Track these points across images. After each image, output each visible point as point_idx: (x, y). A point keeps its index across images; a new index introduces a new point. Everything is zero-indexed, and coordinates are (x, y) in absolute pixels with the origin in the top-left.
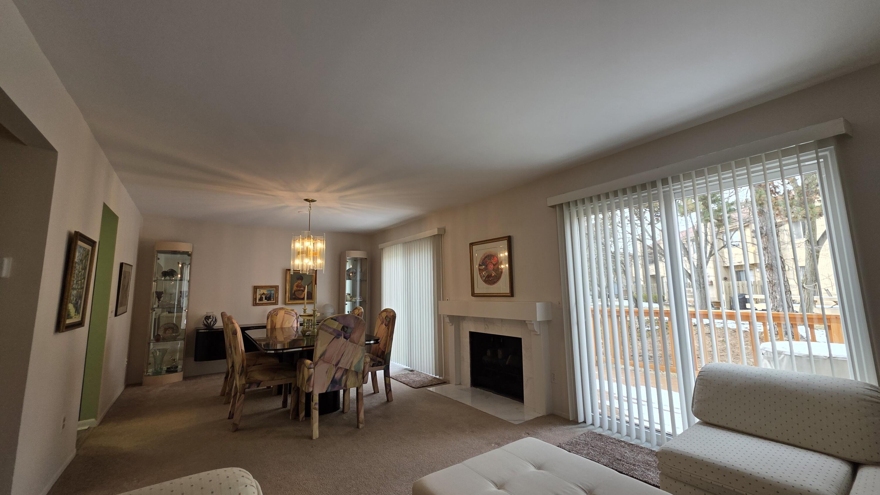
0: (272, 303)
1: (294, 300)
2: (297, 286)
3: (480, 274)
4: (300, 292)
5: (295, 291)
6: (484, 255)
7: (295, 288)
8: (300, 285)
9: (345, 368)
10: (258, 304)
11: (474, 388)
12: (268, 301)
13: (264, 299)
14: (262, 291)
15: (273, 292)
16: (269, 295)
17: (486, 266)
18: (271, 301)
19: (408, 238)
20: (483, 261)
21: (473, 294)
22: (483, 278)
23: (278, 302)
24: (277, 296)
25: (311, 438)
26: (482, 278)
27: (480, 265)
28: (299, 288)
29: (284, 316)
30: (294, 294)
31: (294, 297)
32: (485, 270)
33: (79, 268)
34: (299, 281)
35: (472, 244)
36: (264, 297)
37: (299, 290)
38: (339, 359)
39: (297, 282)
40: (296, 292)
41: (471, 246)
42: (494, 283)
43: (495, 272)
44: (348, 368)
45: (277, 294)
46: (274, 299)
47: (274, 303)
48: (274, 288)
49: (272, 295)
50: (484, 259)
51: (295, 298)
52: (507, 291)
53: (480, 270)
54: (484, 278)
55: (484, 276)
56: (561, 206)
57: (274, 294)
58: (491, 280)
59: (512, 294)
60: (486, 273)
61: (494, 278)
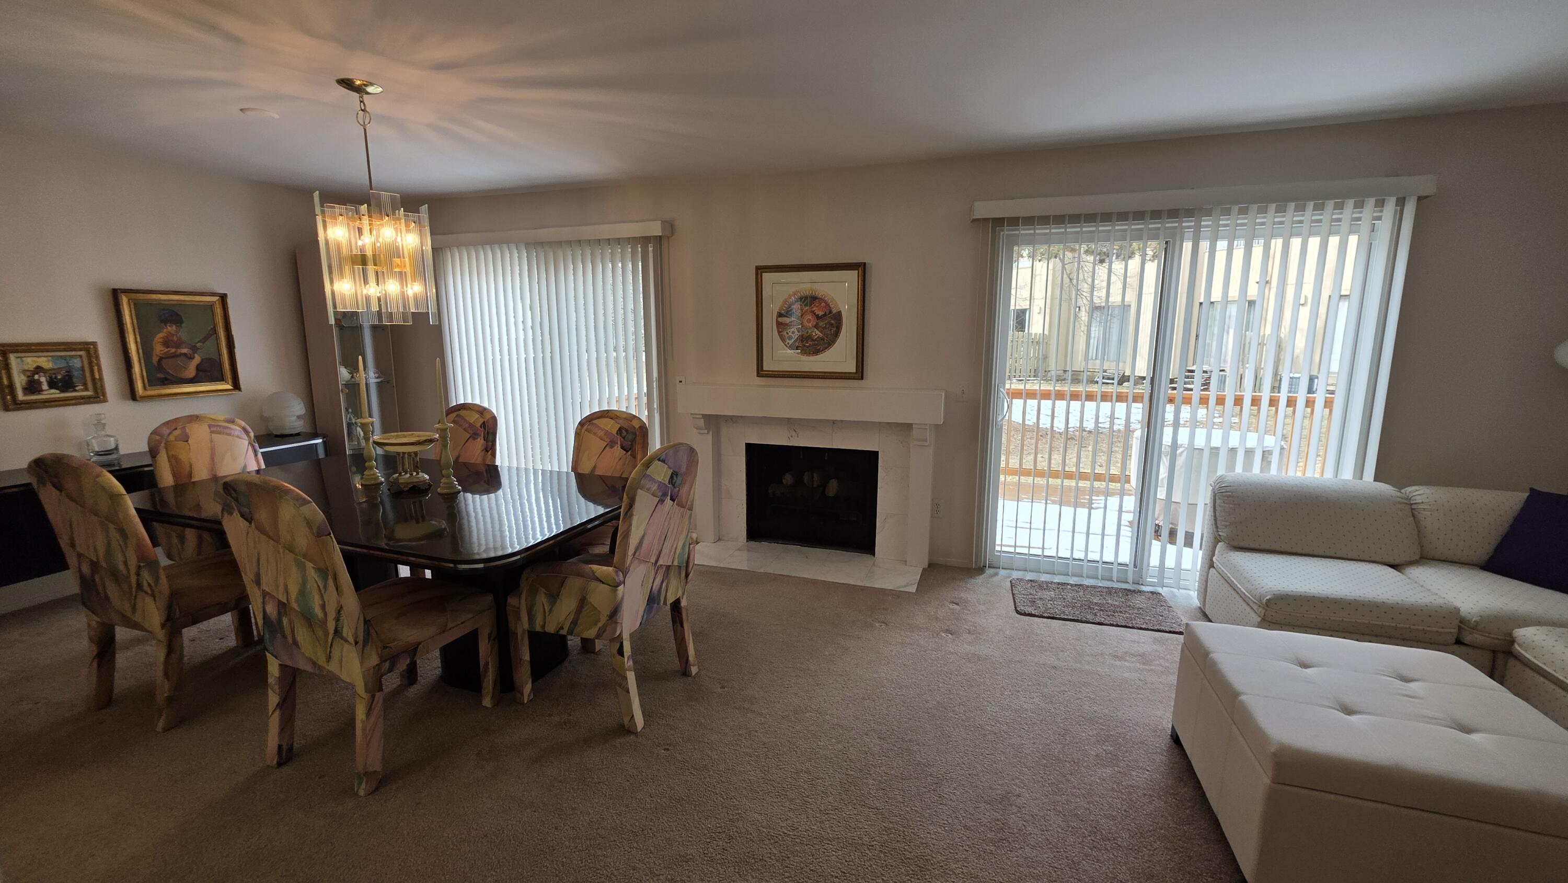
0: (82, 398)
1: (164, 385)
2: (166, 343)
3: (779, 332)
4: (179, 361)
5: (161, 359)
6: (796, 293)
7: (159, 349)
8: (175, 338)
9: (666, 564)
10: (22, 403)
11: (753, 543)
12: (62, 391)
13: (45, 386)
14: (31, 361)
15: (76, 363)
16: (63, 372)
18: (75, 391)
19: (544, 233)
20: (789, 306)
21: (761, 372)
22: (788, 341)
23: (104, 395)
24: (97, 376)
25: (626, 730)
26: (784, 340)
27: (780, 315)
28: (173, 350)
29: (211, 441)
30: (160, 367)
31: (160, 375)
32: (794, 326)
34: (172, 328)
35: (761, 270)
36: (43, 379)
37: (175, 356)
38: (660, 548)
39: (160, 332)
40: (164, 361)
41: (759, 271)
42: (817, 352)
43: (821, 332)
44: (671, 564)
45: (96, 368)
46: (85, 384)
47: (89, 397)
48: (80, 350)
49: (76, 373)
50: (793, 304)
51: (166, 379)
52: (851, 368)
53: (779, 324)
54: (791, 341)
55: (790, 336)
56: (999, 222)
57: (83, 369)
58: (808, 347)
59: (859, 374)
60: (796, 332)
61: (816, 342)
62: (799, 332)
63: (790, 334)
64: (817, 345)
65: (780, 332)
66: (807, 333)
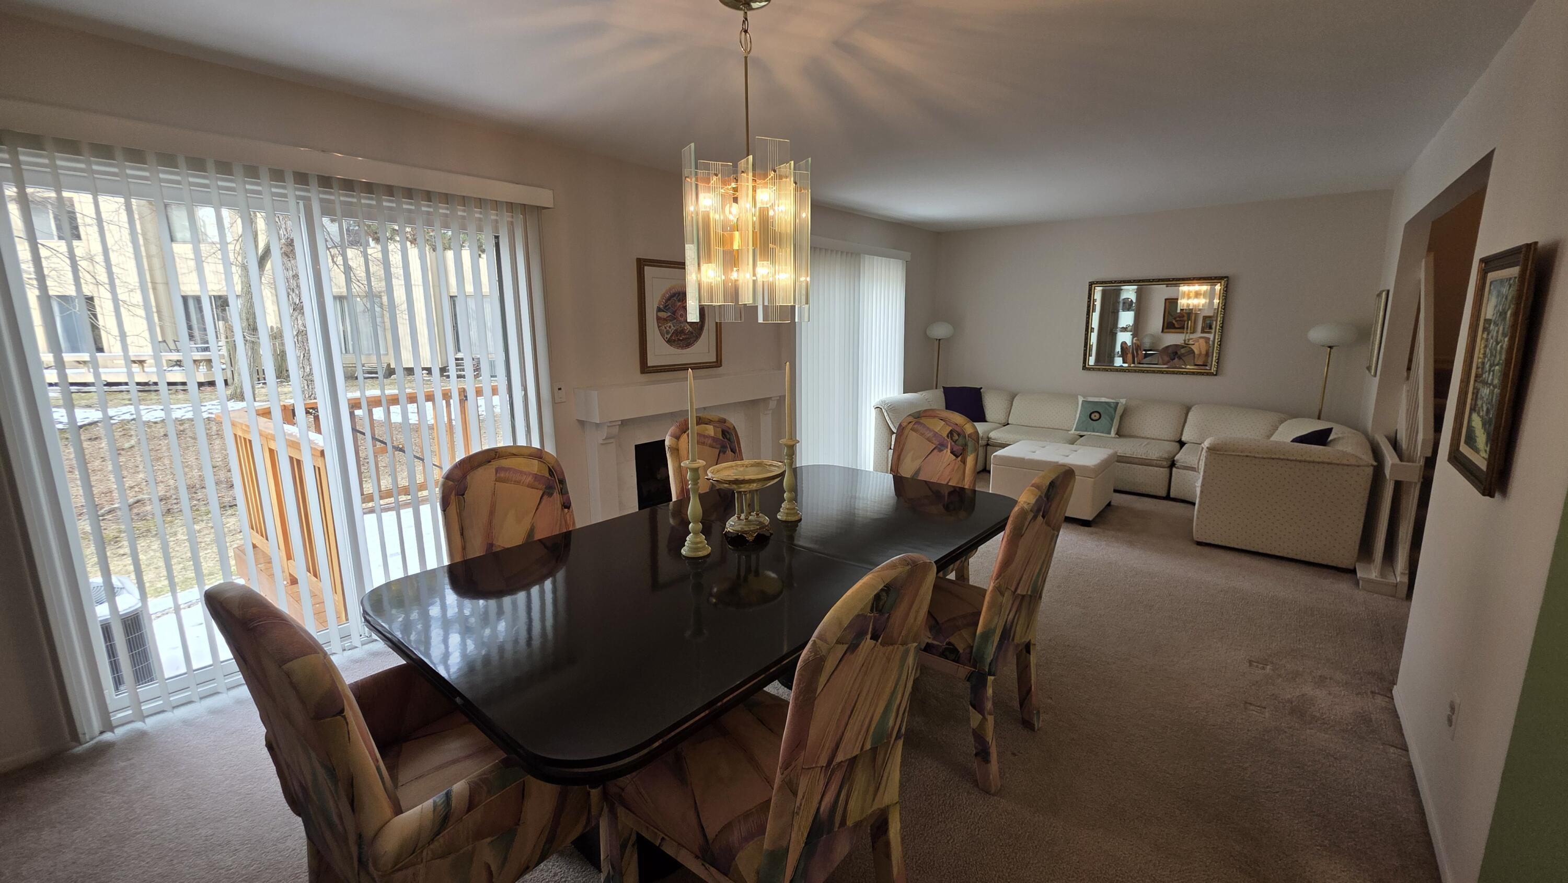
6: (670, 289)
17: (674, 313)
20: (666, 302)
21: (646, 366)
22: (666, 336)
26: (662, 335)
27: (659, 310)
32: (671, 321)
33: (1498, 332)
35: (642, 264)
42: (688, 345)
50: (669, 299)
52: (712, 357)
53: (658, 319)
54: (668, 336)
55: (668, 332)
58: (681, 340)
59: (718, 363)
60: (672, 327)
61: (688, 336)
62: (674, 326)
63: (668, 328)
64: (688, 338)
65: (660, 326)
66: (681, 327)
